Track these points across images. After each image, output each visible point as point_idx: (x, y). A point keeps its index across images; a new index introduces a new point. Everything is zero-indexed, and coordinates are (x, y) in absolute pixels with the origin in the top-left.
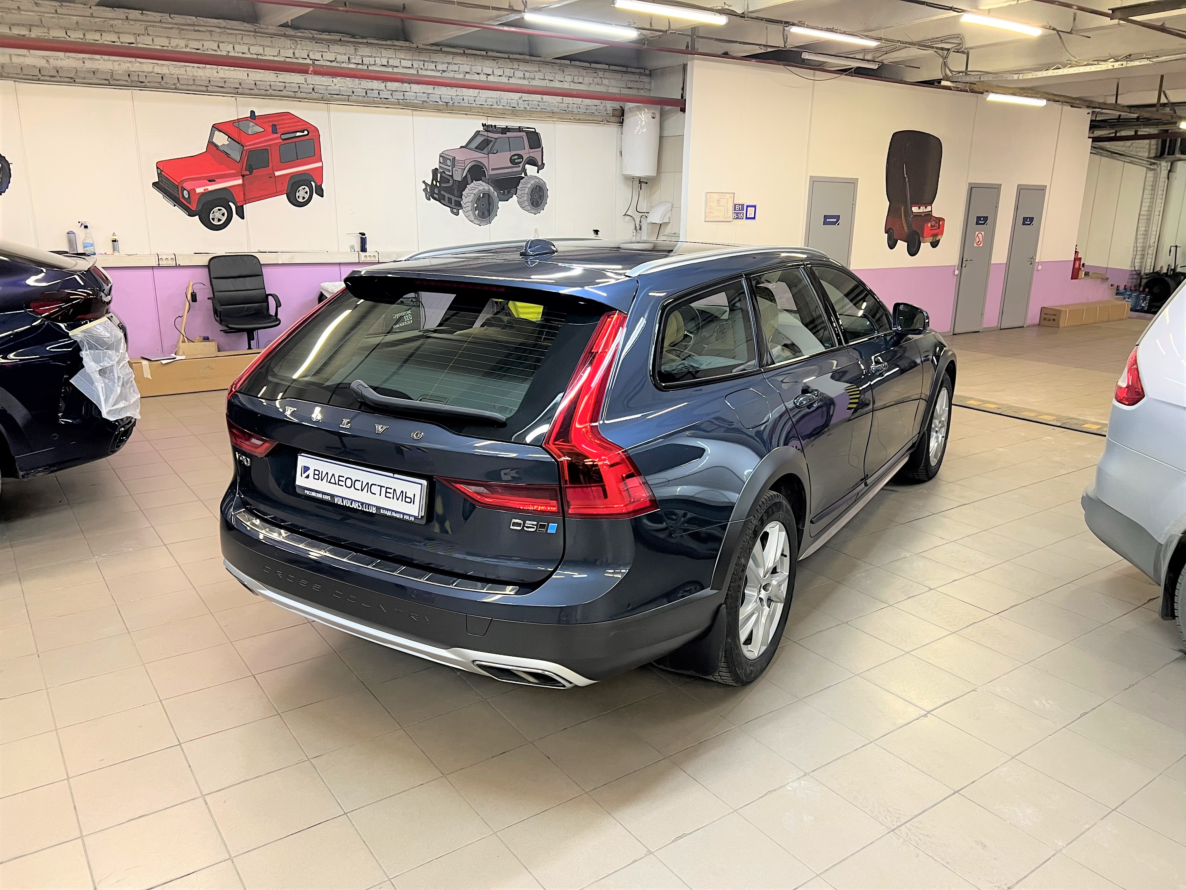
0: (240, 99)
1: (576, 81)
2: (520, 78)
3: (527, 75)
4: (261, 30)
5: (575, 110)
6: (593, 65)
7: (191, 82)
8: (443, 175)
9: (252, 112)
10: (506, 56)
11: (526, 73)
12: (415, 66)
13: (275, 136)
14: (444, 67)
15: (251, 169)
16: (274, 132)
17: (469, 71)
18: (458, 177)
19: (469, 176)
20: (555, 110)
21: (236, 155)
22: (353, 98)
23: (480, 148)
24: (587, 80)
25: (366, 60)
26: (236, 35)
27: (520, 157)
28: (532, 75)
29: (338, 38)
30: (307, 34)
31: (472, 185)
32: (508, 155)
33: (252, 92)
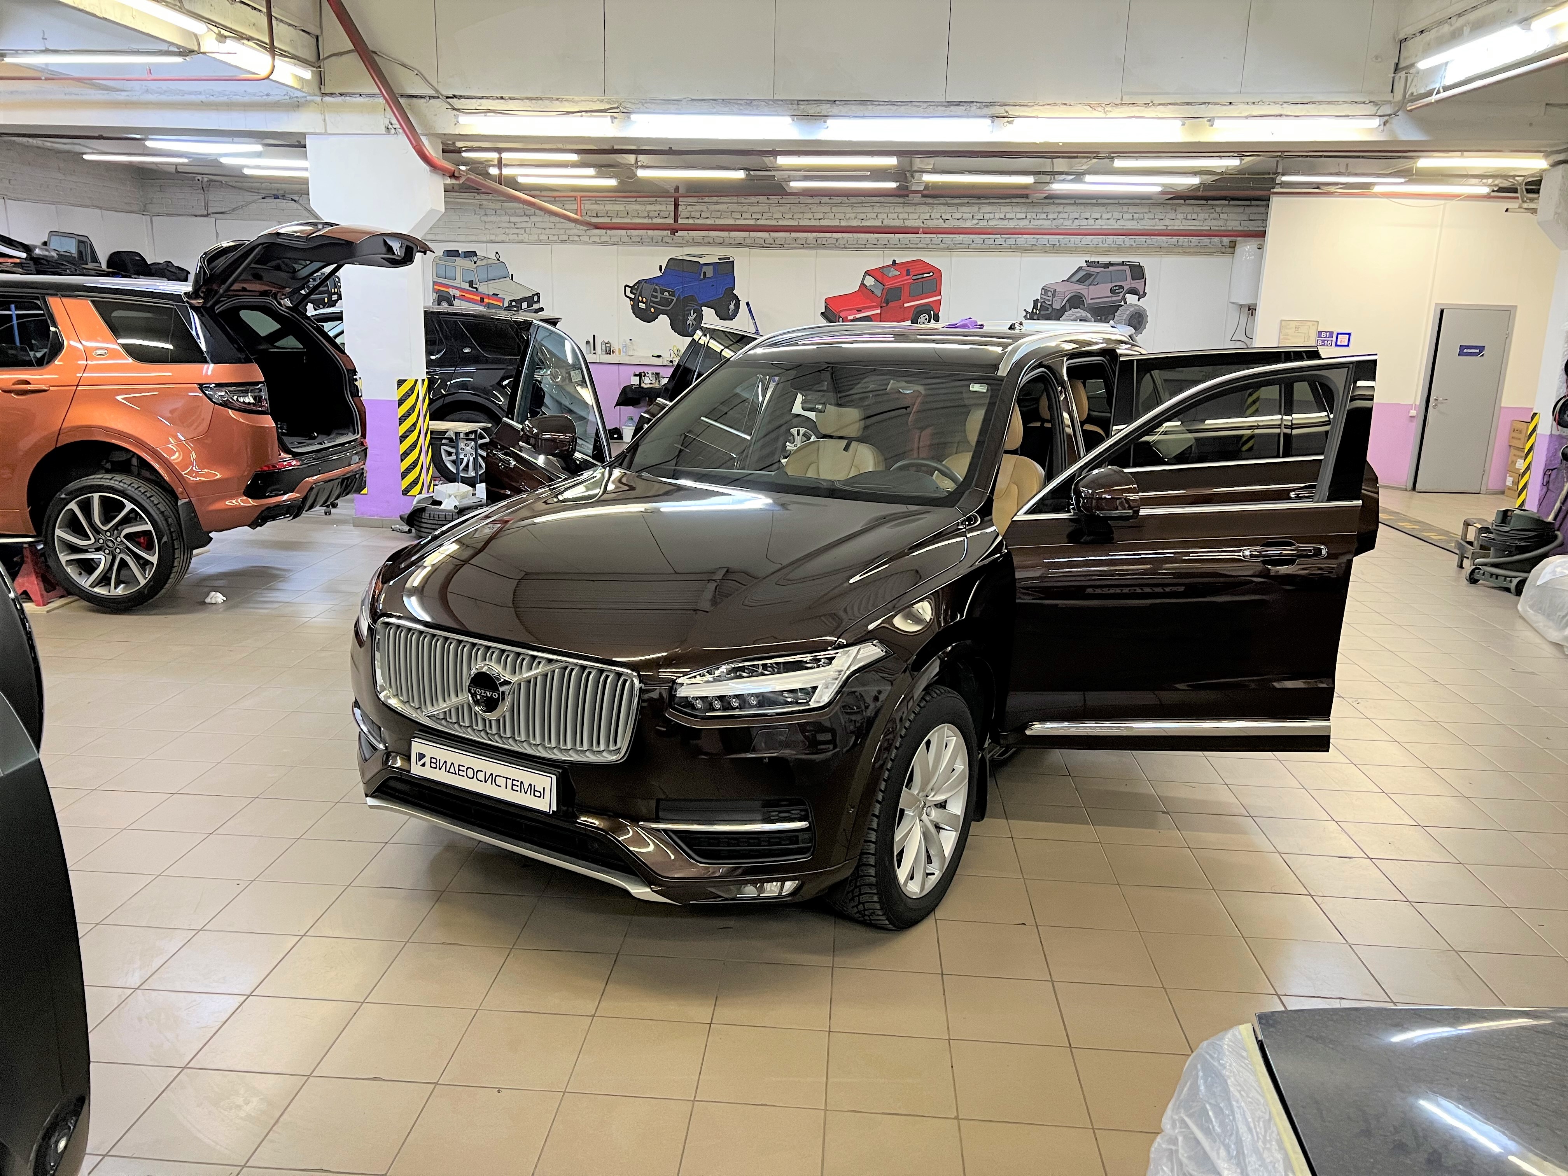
0: (887, 252)
1: (1189, 217)
2: (1129, 220)
3: (1136, 216)
4: (908, 202)
5: (1186, 244)
6: (1210, 202)
7: (855, 242)
8: (1043, 304)
9: (894, 261)
10: (1116, 202)
11: (1135, 215)
12: (1028, 217)
13: (909, 277)
14: (1055, 216)
15: (887, 302)
16: (908, 274)
17: (1077, 217)
18: (1057, 306)
19: (1068, 305)
20: (1163, 245)
21: (878, 293)
22: (973, 246)
23: (1080, 281)
24: (1201, 216)
25: (987, 216)
26: (890, 207)
27: (1121, 287)
28: (1141, 216)
29: (966, 201)
30: (942, 200)
31: (1070, 312)
32: (1110, 286)
33: (896, 246)
